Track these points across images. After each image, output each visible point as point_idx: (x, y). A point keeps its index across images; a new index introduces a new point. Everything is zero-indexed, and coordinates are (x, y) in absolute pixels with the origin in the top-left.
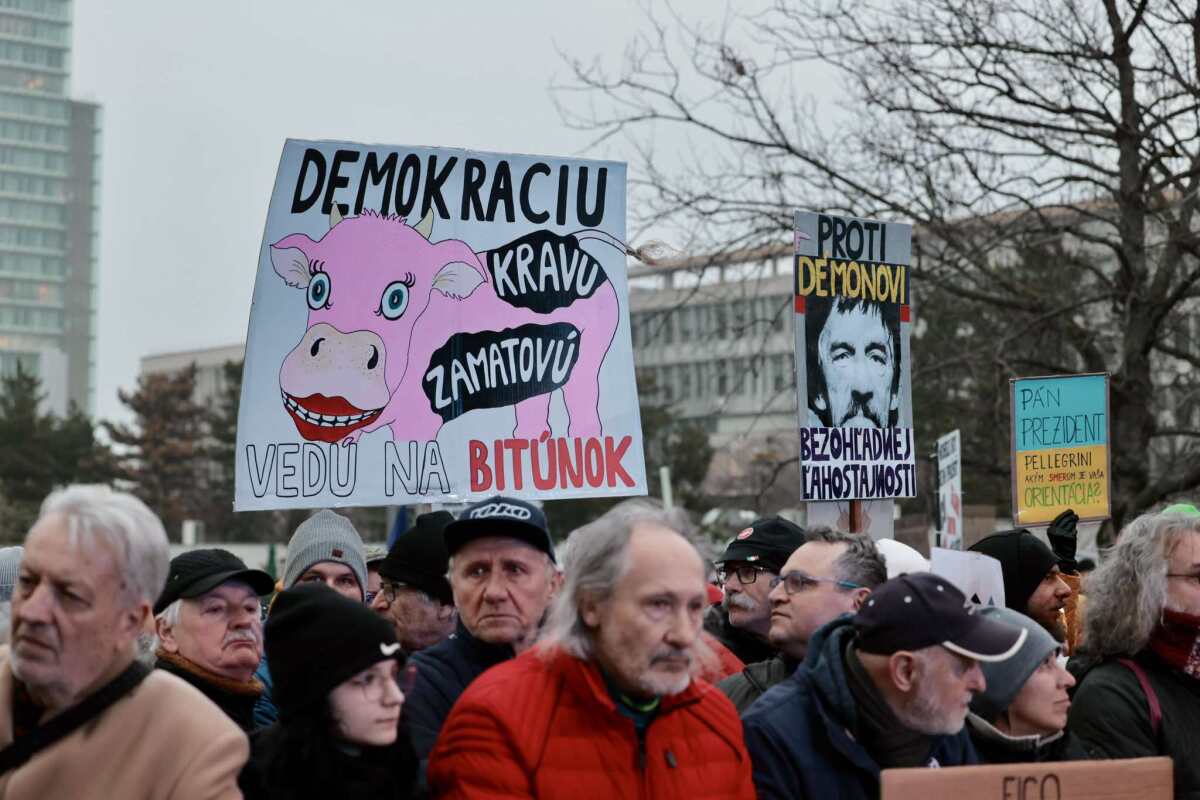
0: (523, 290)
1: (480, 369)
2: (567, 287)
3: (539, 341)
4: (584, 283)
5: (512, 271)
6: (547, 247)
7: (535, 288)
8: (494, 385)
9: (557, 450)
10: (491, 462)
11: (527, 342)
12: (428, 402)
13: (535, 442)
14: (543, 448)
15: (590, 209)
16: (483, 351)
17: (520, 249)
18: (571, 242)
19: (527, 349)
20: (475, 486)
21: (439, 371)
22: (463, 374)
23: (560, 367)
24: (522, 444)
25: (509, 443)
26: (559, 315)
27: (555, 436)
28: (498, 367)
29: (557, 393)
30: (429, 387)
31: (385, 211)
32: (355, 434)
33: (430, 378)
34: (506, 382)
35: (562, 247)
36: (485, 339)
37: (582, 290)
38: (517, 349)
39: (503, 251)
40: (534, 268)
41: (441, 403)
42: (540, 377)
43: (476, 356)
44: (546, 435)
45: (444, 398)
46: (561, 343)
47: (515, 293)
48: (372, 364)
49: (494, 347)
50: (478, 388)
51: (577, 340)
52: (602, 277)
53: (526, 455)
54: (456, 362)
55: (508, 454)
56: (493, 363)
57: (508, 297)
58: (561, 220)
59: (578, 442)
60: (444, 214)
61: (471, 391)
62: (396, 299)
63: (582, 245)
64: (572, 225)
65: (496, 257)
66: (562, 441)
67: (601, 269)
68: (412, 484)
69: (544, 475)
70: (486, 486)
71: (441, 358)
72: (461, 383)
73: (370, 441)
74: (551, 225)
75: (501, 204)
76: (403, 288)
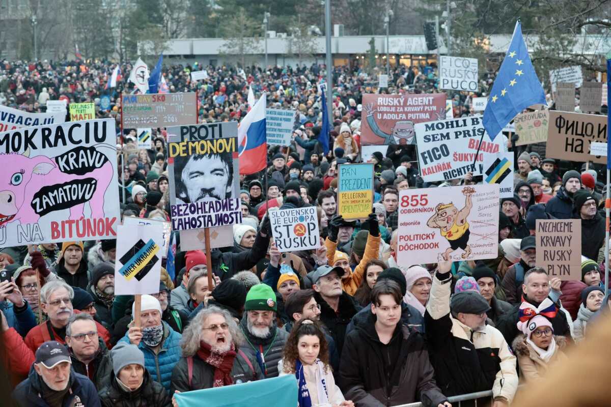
0: (72, 168)
1: (55, 198)
2: (91, 165)
3: (80, 185)
4: (99, 162)
5: (67, 162)
6: (82, 152)
7: (77, 167)
8: (61, 202)
9: (87, 224)
10: (60, 228)
11: (75, 186)
12: (34, 211)
13: (78, 221)
14: (81, 223)
15: (100, 136)
16: (56, 191)
17: (70, 154)
18: (92, 149)
19: (75, 189)
20: (53, 237)
21: (38, 200)
22: (47, 200)
23: (88, 194)
24: (73, 221)
25: (67, 222)
26: (88, 175)
27: (86, 218)
28: (62, 196)
29: (87, 203)
30: (34, 206)
31: (8, 151)
32: (5, 224)
33: (34, 202)
34: (66, 200)
35: (88, 151)
36: (57, 187)
37: (97, 165)
38: (70, 189)
39: (62, 156)
40: (77, 160)
41: (39, 210)
42: (80, 198)
43: (53, 193)
44: (82, 218)
45: (40, 208)
46: (89, 185)
47: (68, 169)
48: (10, 200)
49: (60, 189)
50: (54, 204)
51: (95, 184)
52: (106, 160)
53: (74, 226)
54: (44, 196)
55: (67, 226)
56: (60, 195)
57: (66, 171)
58: (87, 141)
59: (95, 220)
60: (34, 147)
61: (51, 205)
62: (17, 178)
63: (97, 150)
64: (92, 142)
65: (60, 158)
66: (88, 220)
67: (106, 157)
68: (28, 238)
69: (81, 232)
70: (58, 237)
71: (38, 195)
72: (47, 203)
73: (11, 226)
74: (83, 144)
75: (60, 141)
76: (20, 175)
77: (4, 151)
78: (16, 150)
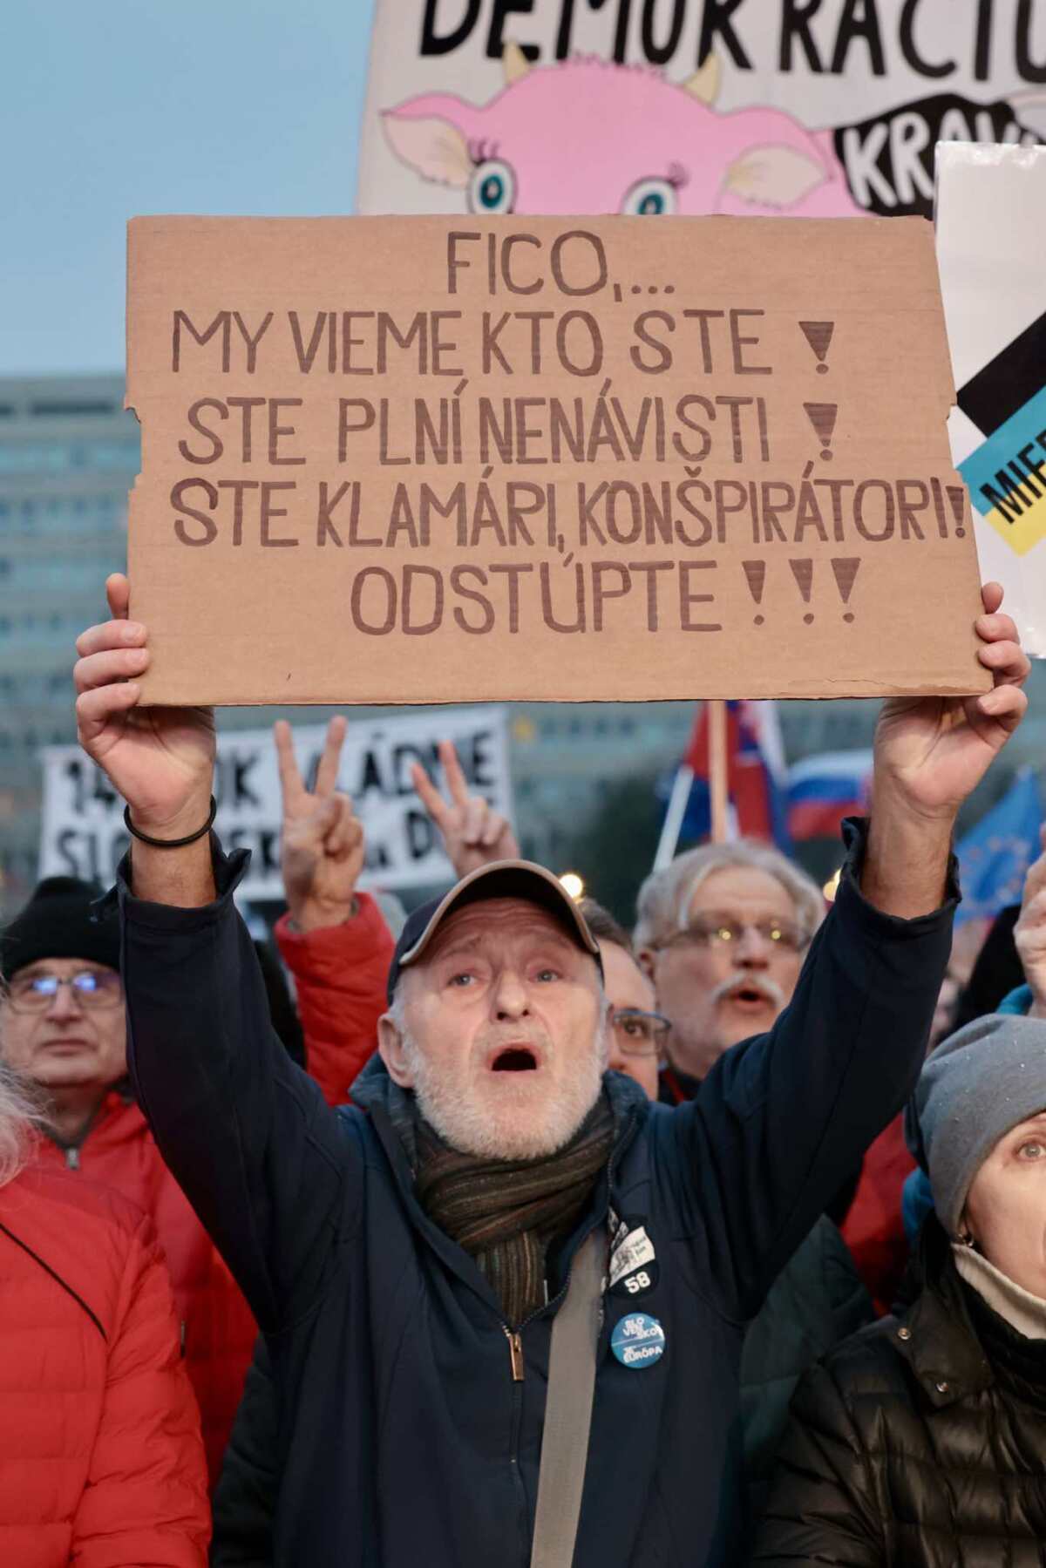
0: (905, 196)
5: (884, 161)
6: (954, 121)
7: (928, 191)
15: (1040, 56)
17: (900, 124)
18: (1003, 113)
31: (619, 55)
35: (983, 121)
39: (864, 129)
40: (927, 160)
47: (888, 196)
57: (874, 206)
58: (982, 70)
60: (741, 61)
63: (1024, 118)
64: (1004, 79)
65: (852, 137)
74: (962, 83)
75: (859, 48)
76: (664, 190)
77: (606, 47)
78: (659, 56)
